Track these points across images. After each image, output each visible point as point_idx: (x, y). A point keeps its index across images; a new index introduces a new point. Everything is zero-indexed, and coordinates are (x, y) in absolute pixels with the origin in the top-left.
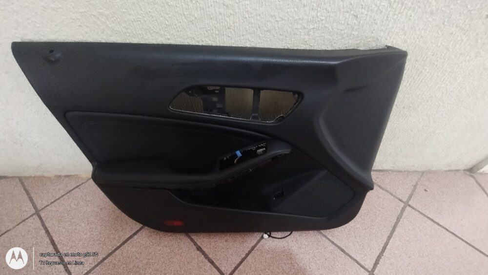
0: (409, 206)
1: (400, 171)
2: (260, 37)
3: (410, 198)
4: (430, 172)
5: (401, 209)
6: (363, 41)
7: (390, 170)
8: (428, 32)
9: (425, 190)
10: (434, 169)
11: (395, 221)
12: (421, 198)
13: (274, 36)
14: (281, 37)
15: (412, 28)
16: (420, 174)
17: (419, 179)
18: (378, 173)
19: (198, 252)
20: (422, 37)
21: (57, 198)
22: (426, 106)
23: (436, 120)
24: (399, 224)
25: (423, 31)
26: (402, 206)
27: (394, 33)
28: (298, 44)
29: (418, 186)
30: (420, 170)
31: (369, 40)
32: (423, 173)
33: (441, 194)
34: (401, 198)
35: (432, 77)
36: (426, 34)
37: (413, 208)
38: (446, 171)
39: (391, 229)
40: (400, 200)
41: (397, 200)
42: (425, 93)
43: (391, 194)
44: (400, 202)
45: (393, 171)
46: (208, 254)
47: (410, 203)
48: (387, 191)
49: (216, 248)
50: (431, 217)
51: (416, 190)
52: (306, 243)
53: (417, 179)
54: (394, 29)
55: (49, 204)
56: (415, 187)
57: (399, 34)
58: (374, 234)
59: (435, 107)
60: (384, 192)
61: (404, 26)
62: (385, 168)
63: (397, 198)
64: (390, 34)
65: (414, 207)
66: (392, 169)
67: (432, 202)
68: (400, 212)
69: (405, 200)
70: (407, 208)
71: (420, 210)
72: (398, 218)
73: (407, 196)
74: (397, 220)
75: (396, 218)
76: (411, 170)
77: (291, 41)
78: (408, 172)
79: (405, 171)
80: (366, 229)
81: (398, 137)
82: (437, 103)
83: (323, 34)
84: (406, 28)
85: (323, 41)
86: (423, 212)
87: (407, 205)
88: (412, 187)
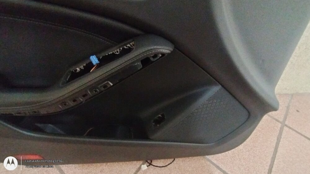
0: (286, 126)
3: (285, 118)
5: (279, 129)
9: (298, 111)
11: (276, 141)
12: (295, 118)
16: (290, 96)
17: (290, 101)
24: (280, 144)
26: (280, 127)
29: (291, 107)
30: (289, 93)
32: (292, 95)
34: (277, 119)
37: (290, 128)
39: (273, 150)
41: (275, 121)
44: (277, 122)
47: (287, 123)
51: (290, 111)
52: (190, 170)
53: (288, 101)
56: (288, 108)
58: (258, 155)
63: (274, 119)
65: (291, 126)
67: (305, 122)
68: (278, 132)
69: (281, 120)
70: (284, 128)
71: (296, 130)
72: (278, 138)
74: (277, 140)
75: (276, 139)
80: (249, 151)
86: (299, 131)
87: (284, 125)
88: (286, 108)
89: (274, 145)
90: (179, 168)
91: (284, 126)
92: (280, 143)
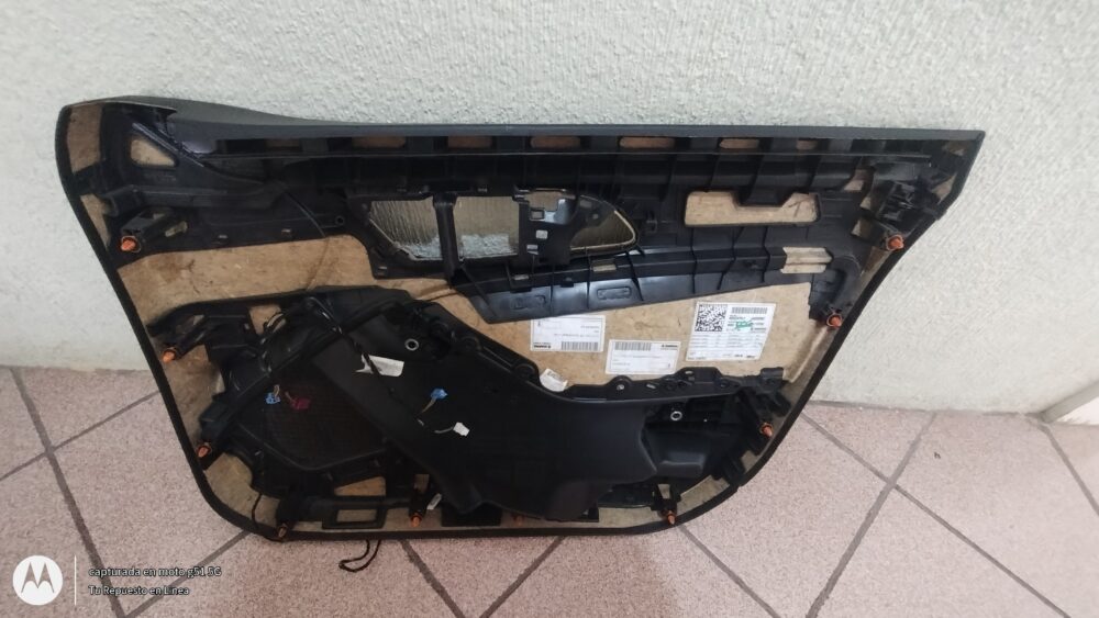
0: (897, 488)
1: (883, 409)
2: (575, 89)
3: (900, 471)
4: (951, 413)
5: (878, 494)
6: (814, 115)
7: (860, 405)
8: (966, 102)
9: (936, 454)
10: (960, 407)
11: (863, 520)
12: (925, 471)
13: (608, 88)
14: (625, 92)
15: (930, 92)
16: (928, 417)
17: (925, 429)
18: (833, 409)
19: (412, 566)
20: (952, 113)
21: (98, 421)
22: (951, 269)
23: (971, 301)
24: (870, 529)
25: (955, 101)
26: (881, 489)
27: (889, 100)
28: (664, 111)
29: (922, 444)
30: (928, 409)
31: (829, 112)
32: (934, 414)
33: (971, 467)
34: (879, 469)
35: (969, 205)
36: (963, 107)
37: (905, 494)
38: (987, 414)
39: (851, 538)
40: (879, 474)
41: (872, 474)
42: (951, 240)
43: (859, 459)
44: (877, 477)
45: (867, 407)
46: (432, 571)
47: (900, 482)
48: (850, 452)
49: (452, 558)
50: (943, 517)
51: (917, 454)
53: (920, 428)
54: (888, 90)
55: (77, 433)
56: (914, 446)
57: (900, 102)
58: (812, 547)
59: (972, 272)
60: (843, 453)
61: (913, 85)
62: (851, 399)
63: (872, 469)
64: (879, 101)
65: (909, 491)
66: (865, 401)
67: (949, 483)
68: (874, 500)
69: (888, 474)
70: (891, 493)
71: (920, 500)
72: (869, 514)
73: (894, 466)
74: (867, 518)
75: (864, 515)
76: (908, 408)
77: (649, 103)
78: (902, 410)
79: (894, 409)
80: (795, 535)
81: (883, 334)
82: (977, 264)
83: (724, 92)
84: (916, 91)
85: (723, 107)
86: (927, 504)
87: (891, 484)
88: (908, 445)
89: (857, 528)
90: (634, 555)
91: (890, 489)
92: (872, 525)
